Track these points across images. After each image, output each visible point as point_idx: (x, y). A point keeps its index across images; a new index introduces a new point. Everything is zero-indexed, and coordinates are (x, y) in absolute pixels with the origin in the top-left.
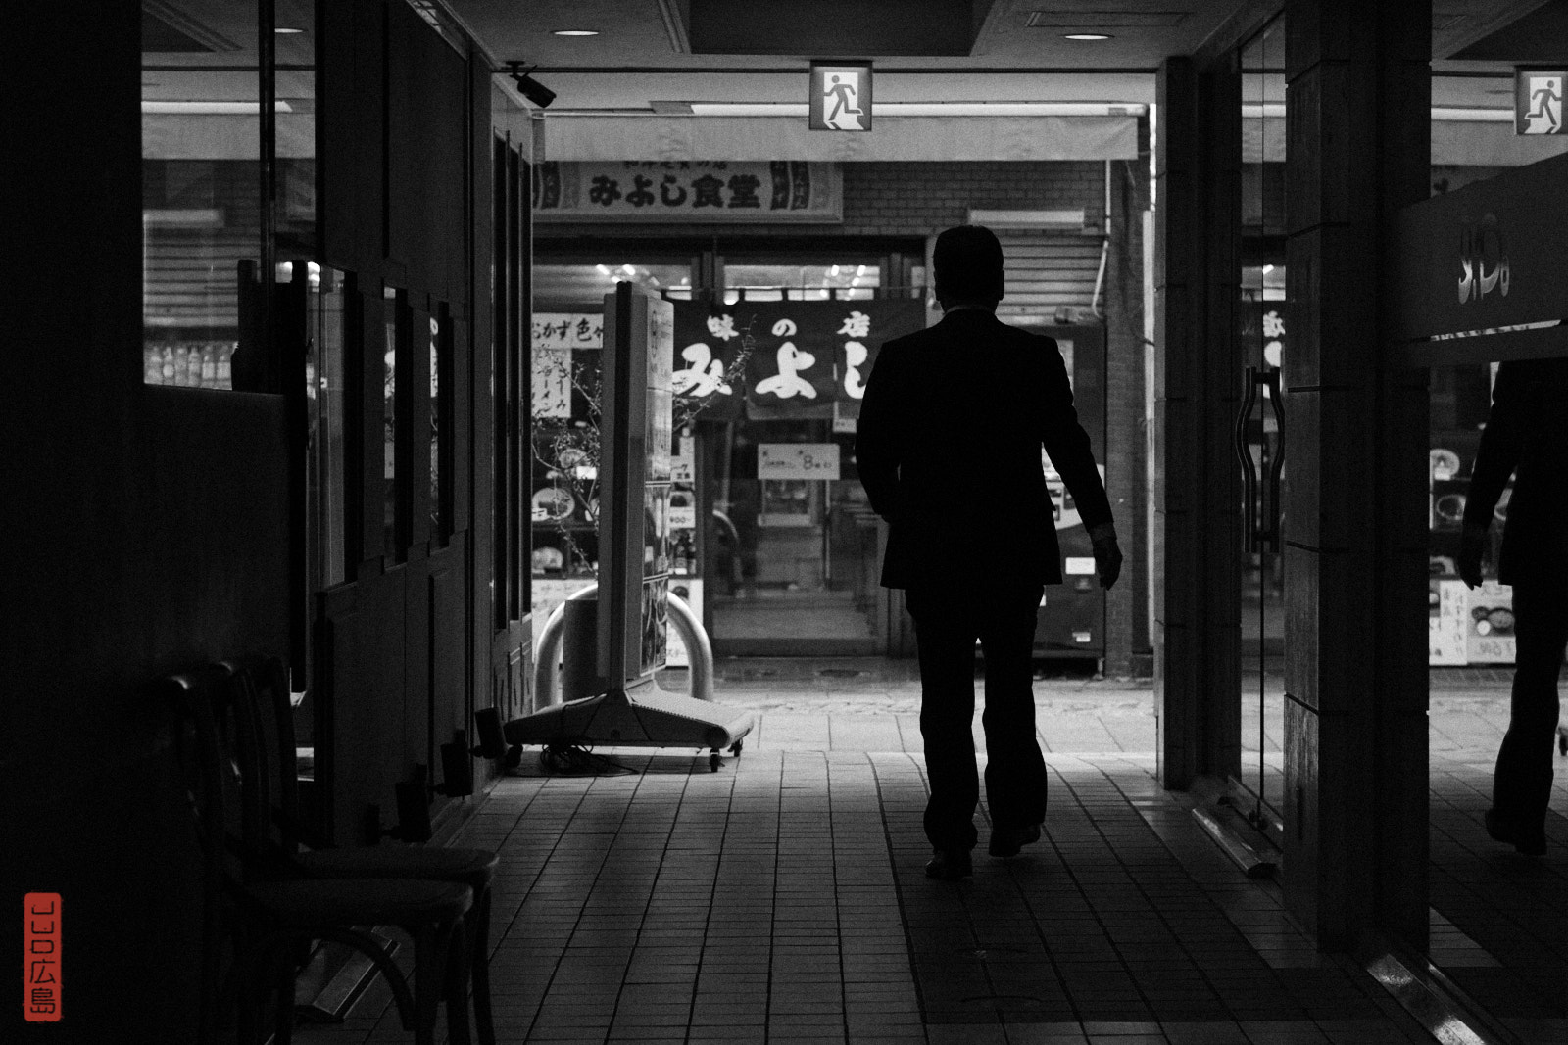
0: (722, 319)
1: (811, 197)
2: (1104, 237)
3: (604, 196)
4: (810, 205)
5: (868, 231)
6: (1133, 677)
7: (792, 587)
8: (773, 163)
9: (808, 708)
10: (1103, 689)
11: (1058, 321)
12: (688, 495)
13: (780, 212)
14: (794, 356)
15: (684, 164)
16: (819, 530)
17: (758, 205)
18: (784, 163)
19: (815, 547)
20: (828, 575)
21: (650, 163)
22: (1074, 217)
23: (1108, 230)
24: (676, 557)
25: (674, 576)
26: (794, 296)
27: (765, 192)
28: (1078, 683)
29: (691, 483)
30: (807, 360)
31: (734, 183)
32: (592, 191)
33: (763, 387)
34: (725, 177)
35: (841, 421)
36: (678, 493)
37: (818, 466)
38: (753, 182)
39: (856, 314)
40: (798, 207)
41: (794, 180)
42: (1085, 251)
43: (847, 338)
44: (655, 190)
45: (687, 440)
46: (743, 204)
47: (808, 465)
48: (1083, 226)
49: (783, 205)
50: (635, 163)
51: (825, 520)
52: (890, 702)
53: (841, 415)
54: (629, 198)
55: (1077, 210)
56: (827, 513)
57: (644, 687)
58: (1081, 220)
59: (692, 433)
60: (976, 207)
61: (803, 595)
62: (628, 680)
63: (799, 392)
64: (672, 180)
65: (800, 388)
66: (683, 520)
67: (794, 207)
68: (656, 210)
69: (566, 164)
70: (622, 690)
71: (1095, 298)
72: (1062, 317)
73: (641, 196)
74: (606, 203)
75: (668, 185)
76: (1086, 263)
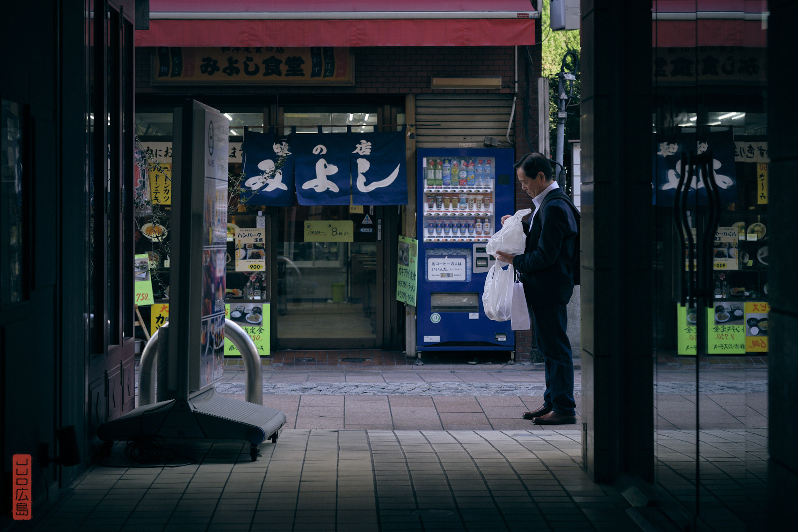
0: (282, 145)
1: (335, 71)
2: (514, 95)
3: (210, 69)
4: (335, 74)
5: (370, 91)
6: (532, 362)
7: (329, 301)
8: (312, 48)
9: (331, 390)
10: (514, 370)
11: (485, 145)
12: (262, 252)
13: (316, 79)
14: (326, 167)
15: (258, 49)
16: (345, 270)
17: (303, 75)
18: (319, 48)
19: (342, 279)
20: (349, 295)
21: (238, 49)
22: (496, 82)
23: (516, 90)
24: (254, 289)
25: (254, 301)
26: (326, 131)
27: (307, 66)
28: (499, 366)
29: (263, 244)
30: (333, 169)
31: (289, 61)
32: (202, 66)
33: (307, 186)
34: (283, 58)
35: (354, 207)
36: (256, 250)
37: (340, 234)
38: (300, 61)
39: (363, 141)
40: (328, 76)
41: (325, 60)
42: (502, 103)
43: (358, 156)
44: (240, 65)
45: (261, 218)
46: (295, 74)
47: (334, 233)
48: (501, 88)
49: (318, 74)
50: (228, 49)
51: (348, 264)
52: (385, 385)
53: (354, 202)
54: (224, 71)
55: (497, 78)
56: (349, 260)
57: (204, 396)
58: (500, 84)
59: (264, 214)
60: (435, 76)
61: (336, 306)
62: (190, 392)
63: (328, 188)
64: (251, 59)
65: (329, 187)
66: (258, 267)
67: (325, 76)
68: (241, 78)
69: (187, 48)
70: (186, 400)
71: (509, 131)
72: (488, 143)
73: (232, 69)
74: (211, 73)
75: (248, 62)
76: (502, 110)
